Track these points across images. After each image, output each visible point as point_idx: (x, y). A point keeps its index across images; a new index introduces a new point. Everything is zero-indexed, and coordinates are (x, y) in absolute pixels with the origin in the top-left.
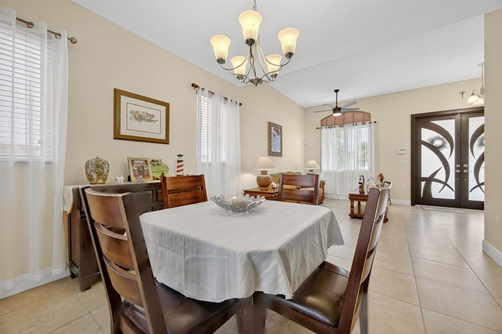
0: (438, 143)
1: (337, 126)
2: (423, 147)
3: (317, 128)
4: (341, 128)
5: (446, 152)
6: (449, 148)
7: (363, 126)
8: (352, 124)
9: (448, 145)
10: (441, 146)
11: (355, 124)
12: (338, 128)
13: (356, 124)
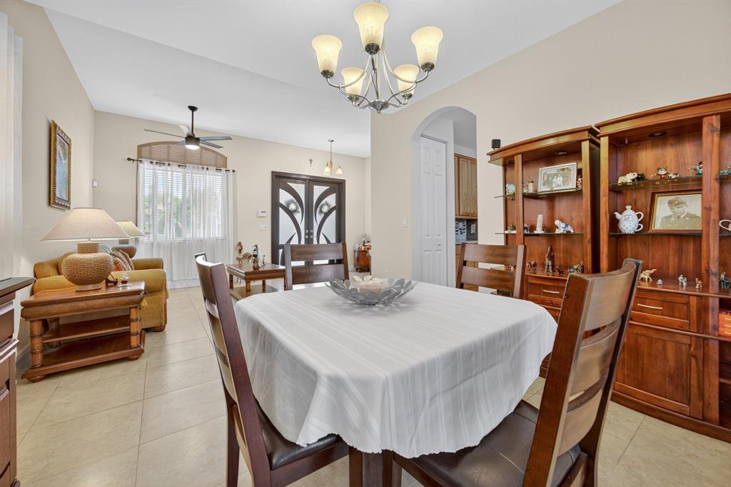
0: (292, 207)
1: (175, 163)
2: (281, 210)
3: (129, 159)
4: (180, 169)
5: (298, 216)
6: (301, 214)
7: (216, 173)
8: (200, 166)
9: (300, 210)
10: (295, 211)
11: (205, 167)
12: (175, 167)
13: (207, 169)
